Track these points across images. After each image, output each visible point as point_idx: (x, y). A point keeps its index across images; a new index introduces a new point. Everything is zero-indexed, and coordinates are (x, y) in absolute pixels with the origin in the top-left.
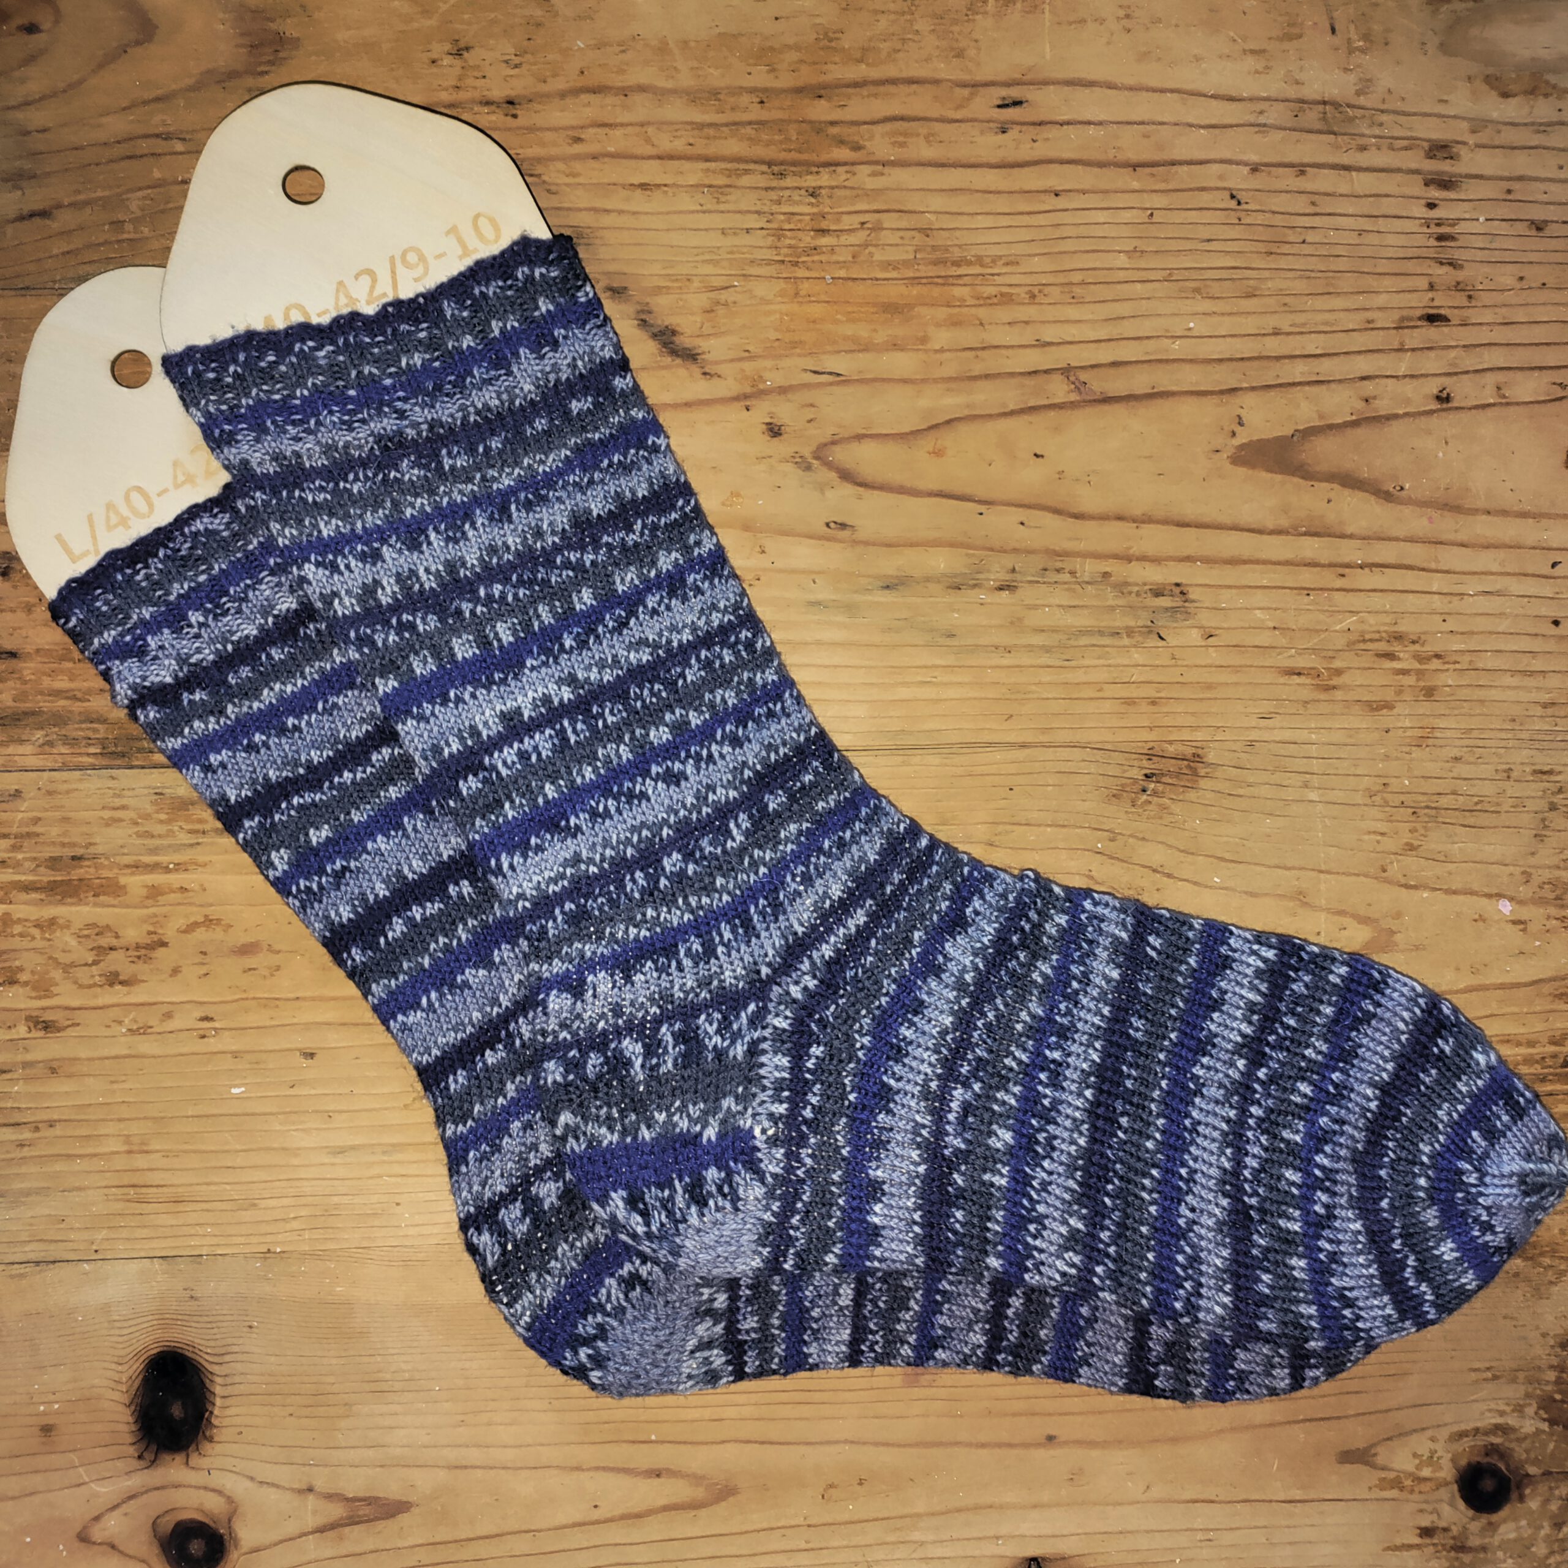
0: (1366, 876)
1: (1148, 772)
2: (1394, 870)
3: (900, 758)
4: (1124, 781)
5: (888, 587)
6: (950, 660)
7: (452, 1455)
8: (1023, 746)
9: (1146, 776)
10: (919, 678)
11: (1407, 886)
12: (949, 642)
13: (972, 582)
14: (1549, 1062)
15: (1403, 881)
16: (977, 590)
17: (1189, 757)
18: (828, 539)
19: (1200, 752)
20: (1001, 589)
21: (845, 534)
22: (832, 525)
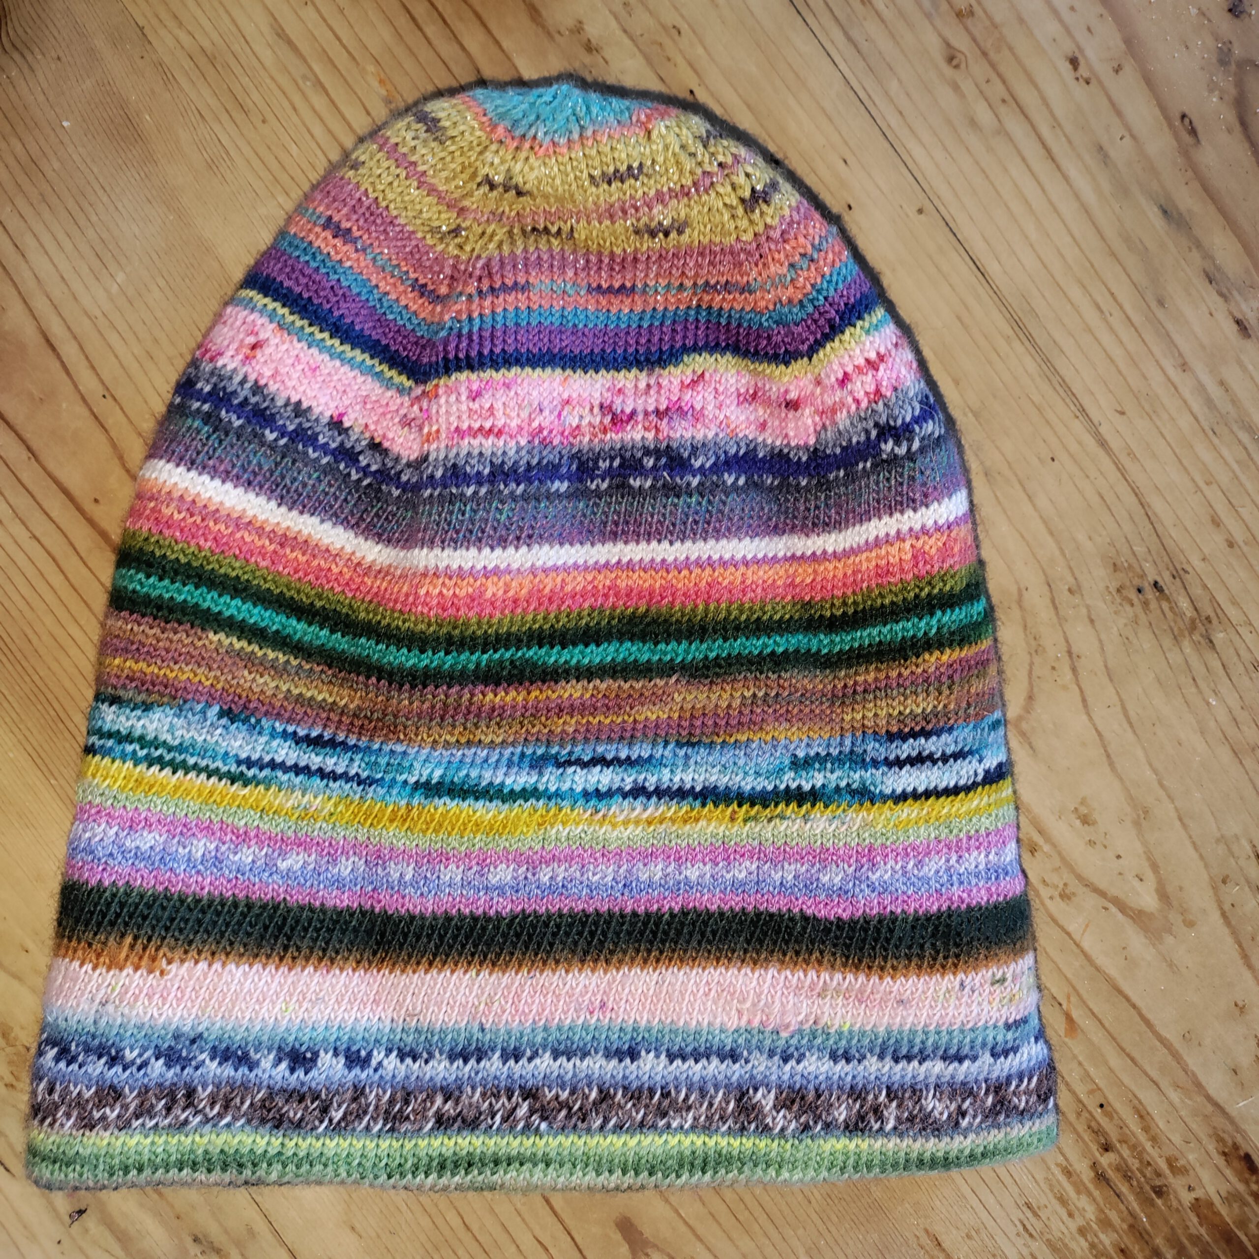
0: (1206, 866)
1: (1161, 583)
2: (1233, 892)
3: (1010, 332)
4: (1136, 566)
5: (1165, 212)
6: (1136, 318)
7: (57, 330)
8: (1103, 443)
9: (1156, 584)
10: (1099, 299)
11: (1224, 915)
12: (1154, 305)
13: (1225, 291)
14: (1148, 1172)
15: (1227, 907)
16: (1220, 300)
17: (1204, 615)
18: (1171, 125)
19: (1215, 621)
20: (1238, 322)
21: (1188, 139)
22: (1187, 121)
